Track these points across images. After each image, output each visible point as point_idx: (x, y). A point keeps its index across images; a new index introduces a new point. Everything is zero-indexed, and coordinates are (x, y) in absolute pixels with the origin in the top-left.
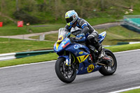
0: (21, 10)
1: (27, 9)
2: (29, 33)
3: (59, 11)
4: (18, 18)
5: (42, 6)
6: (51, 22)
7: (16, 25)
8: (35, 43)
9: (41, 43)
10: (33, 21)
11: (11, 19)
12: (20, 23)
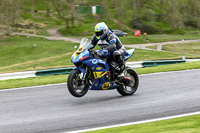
0: (138, 19)
1: (145, 19)
2: (146, 43)
3: (177, 22)
4: (135, 27)
5: (160, 16)
6: (168, 32)
7: (133, 34)
8: (152, 53)
9: (158, 54)
10: (150, 31)
11: (128, 28)
12: (138, 32)
